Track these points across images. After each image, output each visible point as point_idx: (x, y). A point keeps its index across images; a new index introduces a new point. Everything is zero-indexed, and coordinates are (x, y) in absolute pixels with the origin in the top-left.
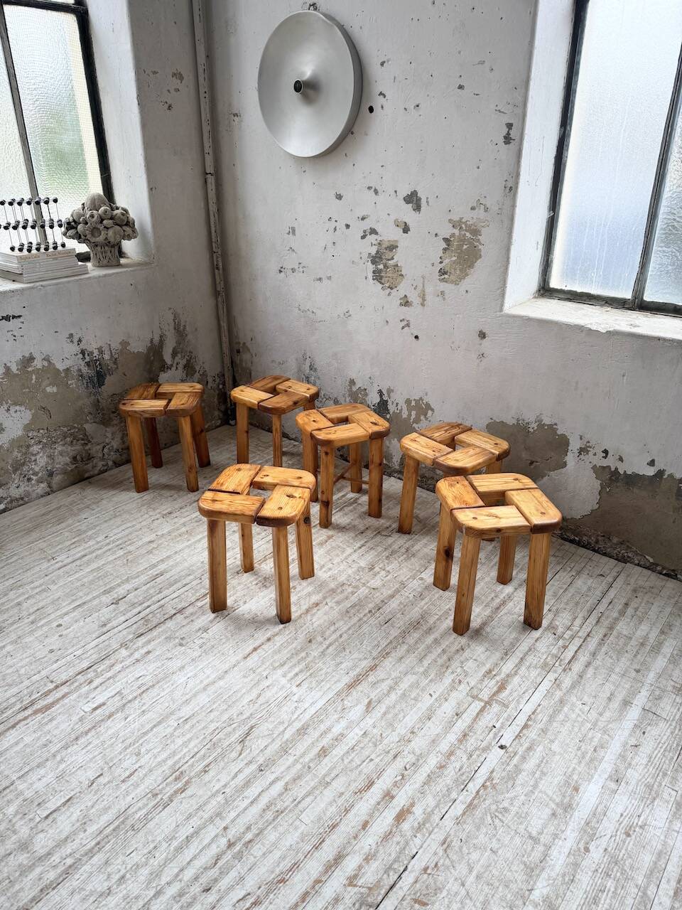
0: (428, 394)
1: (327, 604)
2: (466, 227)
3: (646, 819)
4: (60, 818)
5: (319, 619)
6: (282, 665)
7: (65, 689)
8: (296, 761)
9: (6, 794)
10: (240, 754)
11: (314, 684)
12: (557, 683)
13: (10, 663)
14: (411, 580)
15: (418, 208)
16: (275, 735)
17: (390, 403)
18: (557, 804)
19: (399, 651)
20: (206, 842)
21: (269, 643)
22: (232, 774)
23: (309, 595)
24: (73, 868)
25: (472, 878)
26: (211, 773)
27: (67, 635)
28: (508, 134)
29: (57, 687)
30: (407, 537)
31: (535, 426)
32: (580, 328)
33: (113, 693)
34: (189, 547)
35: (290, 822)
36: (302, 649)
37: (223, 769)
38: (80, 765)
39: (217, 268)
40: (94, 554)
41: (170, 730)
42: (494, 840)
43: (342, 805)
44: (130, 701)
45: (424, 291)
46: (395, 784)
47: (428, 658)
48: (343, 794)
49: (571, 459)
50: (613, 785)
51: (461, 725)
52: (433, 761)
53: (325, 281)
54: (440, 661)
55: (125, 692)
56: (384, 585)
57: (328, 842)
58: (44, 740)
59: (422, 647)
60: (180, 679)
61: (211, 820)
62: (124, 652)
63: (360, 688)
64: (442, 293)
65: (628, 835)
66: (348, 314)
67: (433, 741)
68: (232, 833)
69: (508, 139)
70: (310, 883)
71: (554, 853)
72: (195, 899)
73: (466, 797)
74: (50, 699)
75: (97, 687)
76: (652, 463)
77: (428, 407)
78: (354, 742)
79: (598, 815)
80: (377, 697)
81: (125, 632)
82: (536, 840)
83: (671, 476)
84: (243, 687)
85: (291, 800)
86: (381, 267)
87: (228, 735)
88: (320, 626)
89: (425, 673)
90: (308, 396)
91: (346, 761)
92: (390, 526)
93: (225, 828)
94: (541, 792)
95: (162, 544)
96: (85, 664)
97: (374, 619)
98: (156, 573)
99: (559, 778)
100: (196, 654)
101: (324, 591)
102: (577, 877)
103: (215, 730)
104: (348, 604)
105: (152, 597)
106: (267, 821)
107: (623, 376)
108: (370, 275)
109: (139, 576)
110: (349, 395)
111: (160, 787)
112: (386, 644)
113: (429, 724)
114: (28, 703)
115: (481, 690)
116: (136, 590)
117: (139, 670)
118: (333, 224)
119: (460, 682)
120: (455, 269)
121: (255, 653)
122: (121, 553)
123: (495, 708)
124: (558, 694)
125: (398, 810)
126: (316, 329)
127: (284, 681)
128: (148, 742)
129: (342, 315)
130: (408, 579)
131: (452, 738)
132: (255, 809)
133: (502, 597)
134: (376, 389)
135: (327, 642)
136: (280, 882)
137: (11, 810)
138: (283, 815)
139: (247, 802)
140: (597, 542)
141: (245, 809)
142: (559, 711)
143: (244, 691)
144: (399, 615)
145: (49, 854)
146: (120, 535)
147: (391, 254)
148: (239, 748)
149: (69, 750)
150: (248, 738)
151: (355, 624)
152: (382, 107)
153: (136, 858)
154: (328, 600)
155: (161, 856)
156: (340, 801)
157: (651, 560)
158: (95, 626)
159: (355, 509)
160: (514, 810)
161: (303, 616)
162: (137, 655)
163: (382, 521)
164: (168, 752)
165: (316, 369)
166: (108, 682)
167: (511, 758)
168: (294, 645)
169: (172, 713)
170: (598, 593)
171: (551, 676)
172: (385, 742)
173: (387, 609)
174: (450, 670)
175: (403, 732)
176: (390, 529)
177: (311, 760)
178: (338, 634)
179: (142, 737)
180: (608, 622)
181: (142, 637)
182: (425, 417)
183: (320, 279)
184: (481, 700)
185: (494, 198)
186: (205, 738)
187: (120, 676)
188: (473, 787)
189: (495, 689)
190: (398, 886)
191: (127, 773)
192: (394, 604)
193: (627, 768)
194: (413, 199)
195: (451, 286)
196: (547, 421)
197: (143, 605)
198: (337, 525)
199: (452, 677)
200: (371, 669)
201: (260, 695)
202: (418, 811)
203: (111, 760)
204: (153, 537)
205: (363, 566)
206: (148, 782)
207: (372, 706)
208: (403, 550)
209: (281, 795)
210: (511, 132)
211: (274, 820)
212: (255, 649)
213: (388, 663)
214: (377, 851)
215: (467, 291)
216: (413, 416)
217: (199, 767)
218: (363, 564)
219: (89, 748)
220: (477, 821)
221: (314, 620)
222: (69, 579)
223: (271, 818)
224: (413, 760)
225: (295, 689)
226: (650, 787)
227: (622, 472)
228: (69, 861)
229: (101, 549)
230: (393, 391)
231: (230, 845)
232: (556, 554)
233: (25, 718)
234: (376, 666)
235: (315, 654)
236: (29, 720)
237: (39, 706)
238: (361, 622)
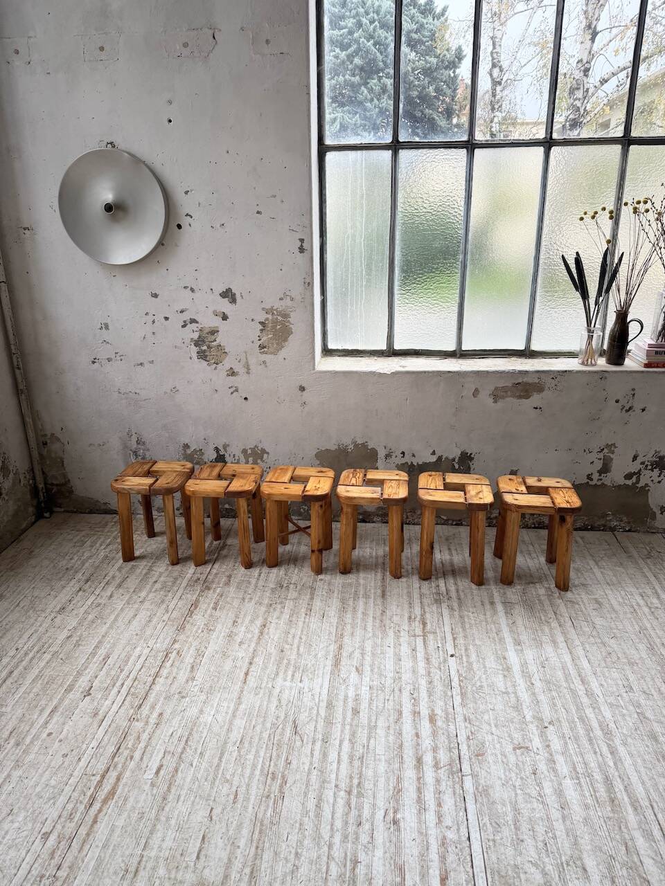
0: (262, 441)
1: (271, 622)
2: (277, 312)
3: (545, 656)
4: (210, 852)
5: (274, 634)
6: (277, 674)
7: (113, 775)
8: (343, 725)
9: (145, 866)
10: (303, 741)
11: (311, 676)
12: (451, 608)
13: (32, 783)
15: (233, 301)
16: (315, 718)
17: (227, 456)
18: (502, 670)
19: (347, 630)
20: (331, 801)
21: (253, 666)
22: (309, 754)
24: (254, 872)
25: (494, 729)
26: (294, 762)
27: (66, 738)
28: (302, 246)
29: (103, 777)
31: (352, 446)
32: (373, 373)
33: (161, 755)
34: (111, 627)
35: (373, 758)
36: (282, 659)
37: (299, 755)
38: (187, 813)
39: (19, 368)
40: (21, 668)
41: (235, 754)
42: (488, 704)
43: (395, 732)
44: (182, 753)
45: (247, 362)
46: (414, 705)
47: (368, 626)
48: (389, 727)
49: (380, 463)
50: (519, 648)
51: (420, 654)
52: (423, 682)
53: (147, 366)
54: (377, 625)
55: (171, 749)
57: (405, 756)
58: (135, 816)
59: (359, 621)
60: (207, 718)
61: (322, 787)
62: (138, 725)
63: (343, 663)
64: (264, 362)
65: (544, 667)
66: (175, 390)
67: (414, 671)
68: (343, 785)
69: (302, 250)
70: (416, 783)
71: (520, 694)
72: (357, 833)
73: (456, 691)
74: (107, 787)
75: (142, 759)
76: (434, 453)
77: (264, 451)
78: (368, 696)
79: (524, 665)
80: (358, 663)
81: (122, 710)
82: (507, 693)
83: (447, 458)
84: (262, 701)
85: (361, 747)
86: (205, 348)
87: (282, 734)
88: (279, 638)
89: (374, 635)
91: (374, 708)
93: (336, 786)
94: (490, 668)
95: (81, 635)
96: (112, 749)
97: (313, 618)
98: (101, 659)
99: (492, 657)
100: (203, 697)
101: (261, 615)
102: (539, 699)
103: (269, 736)
104: (286, 616)
105: (118, 677)
106: (358, 767)
107: (407, 400)
108: (195, 355)
109: (87, 667)
111: (266, 790)
112: (335, 630)
113: (402, 663)
114: (89, 800)
115: (414, 630)
116: (96, 677)
117: (166, 730)
118: (150, 318)
119: (399, 631)
120: (272, 344)
121: (249, 677)
122: (47, 656)
123: (431, 637)
124: (456, 613)
125: (427, 717)
126: (140, 407)
127: (288, 684)
128: (225, 769)
129: (169, 391)
130: (312, 583)
131: (422, 664)
132: (344, 765)
134: (212, 447)
135: (295, 646)
136: (398, 792)
137: (162, 872)
138: (365, 758)
139: (335, 765)
140: (407, 518)
141: (338, 768)
142: (464, 622)
143: (265, 703)
144: (327, 609)
145: (226, 877)
146: (30, 643)
147: (213, 337)
148: (298, 738)
149: (167, 809)
150: (298, 729)
151: (303, 627)
152: (190, 225)
153: (294, 838)
155: (309, 825)
156: (392, 731)
157: (445, 518)
158: (87, 719)
160: (485, 684)
161: (261, 638)
162: (153, 720)
164: (249, 768)
165: (144, 443)
166: (147, 750)
167: (461, 659)
168: (273, 659)
169: (226, 743)
171: (444, 606)
172: (387, 685)
173: (316, 608)
174: (387, 627)
175: (392, 675)
177: (352, 719)
178: (297, 637)
179: (218, 770)
181: (143, 707)
182: (262, 460)
183: (141, 364)
184: (418, 636)
185: (297, 290)
186: (267, 745)
187: (154, 742)
188: (455, 683)
189: (421, 626)
190: (462, 755)
191: (232, 797)
192: (318, 603)
193: (518, 636)
194: (228, 294)
195: (272, 356)
196: (359, 442)
197: (117, 685)
199: (392, 630)
200: (340, 649)
201: (279, 701)
202: (438, 711)
203: (209, 795)
204: (65, 633)
205: (274, 587)
206: (253, 791)
207: (360, 670)
209: (353, 748)
210: (304, 245)
211: (362, 764)
212: (247, 674)
213: (346, 640)
214: (436, 745)
215: (285, 359)
217: (282, 764)
218: (272, 585)
219: (182, 798)
220: (472, 699)
221: (272, 638)
222: (17, 697)
223: (360, 764)
224: (412, 687)
225: (299, 684)
226: (535, 639)
227: (416, 464)
228: (247, 871)
229: (22, 661)
230: (228, 445)
231: (349, 793)
233: (100, 811)
234: (341, 645)
235: (293, 657)
236: (104, 811)
237: (103, 797)
238: (306, 623)
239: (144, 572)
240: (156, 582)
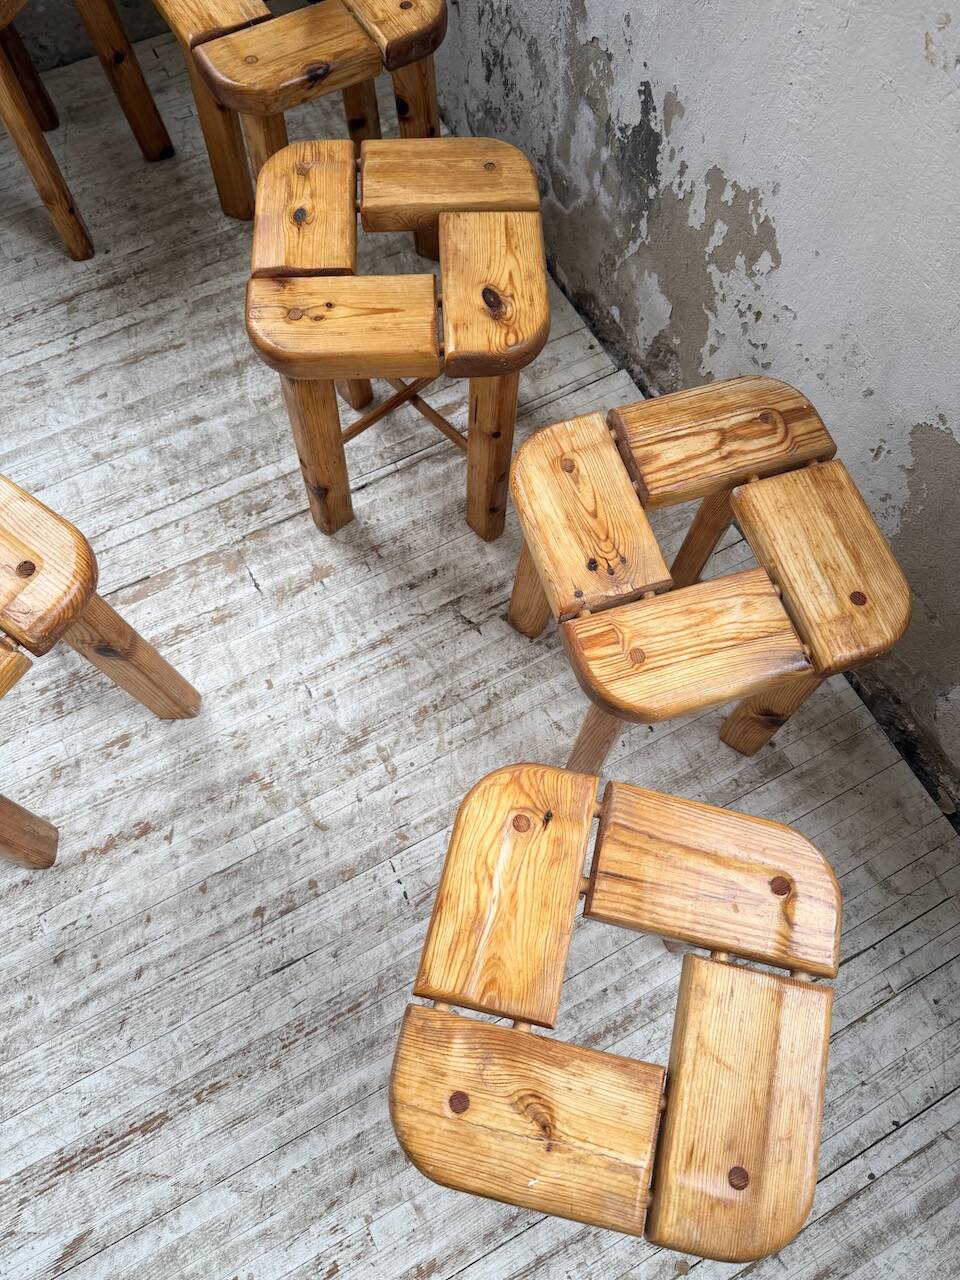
0: (783, 191)
1: (168, 838)
14: (431, 828)
17: (664, 147)
19: (249, 1092)
23: (147, 783)
30: (518, 647)
36: (26, 980)
47: (305, 1146)
54: (329, 1173)
56: (350, 823)
59: (314, 1099)
63: (83, 1179)
77: (768, 237)
80: (106, 1229)
88: (111, 911)
89: (265, 1202)
90: (384, 42)
92: (501, 586)
97: (254, 944)
101: (188, 785)
104: (220, 858)
110: (568, 51)
112: (231, 1049)
130: (428, 821)
133: (631, 998)
134: (637, 74)
135: (97, 981)
144: (323, 956)
151: (197, 943)
154: (179, 824)
159: (447, 476)
161: (90, 858)
163: (492, 555)
168: (18, 954)
170: (915, 1095)
173: (308, 919)
174: (332, 1219)
176: (496, 597)
178: (138, 961)
180: (865, 1224)
182: (749, 268)
192: (333, 909)
198: (365, 531)
200: (145, 1129)
205: (342, 723)
207: (79, 1256)
208: (480, 699)
213: (198, 1122)
216: (716, 240)
218: (346, 715)
221: (106, 886)
232: (896, 881)
234: (164, 1118)
235: (47, 1009)
238: (217, 941)
239: (228, 361)
240: (197, 420)
